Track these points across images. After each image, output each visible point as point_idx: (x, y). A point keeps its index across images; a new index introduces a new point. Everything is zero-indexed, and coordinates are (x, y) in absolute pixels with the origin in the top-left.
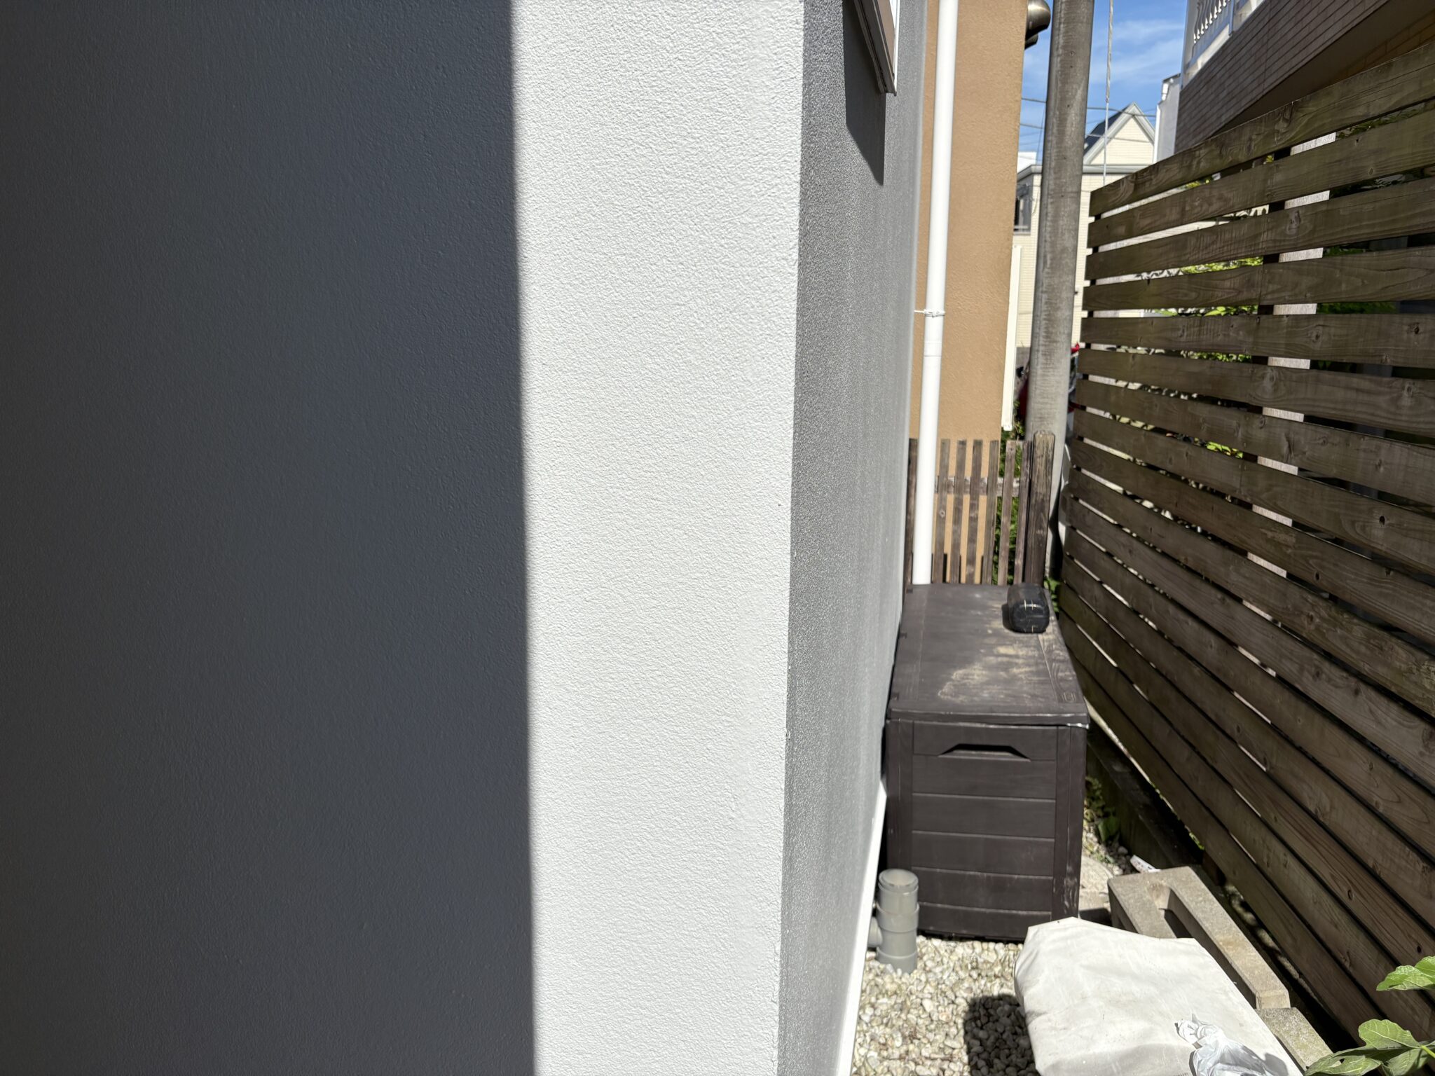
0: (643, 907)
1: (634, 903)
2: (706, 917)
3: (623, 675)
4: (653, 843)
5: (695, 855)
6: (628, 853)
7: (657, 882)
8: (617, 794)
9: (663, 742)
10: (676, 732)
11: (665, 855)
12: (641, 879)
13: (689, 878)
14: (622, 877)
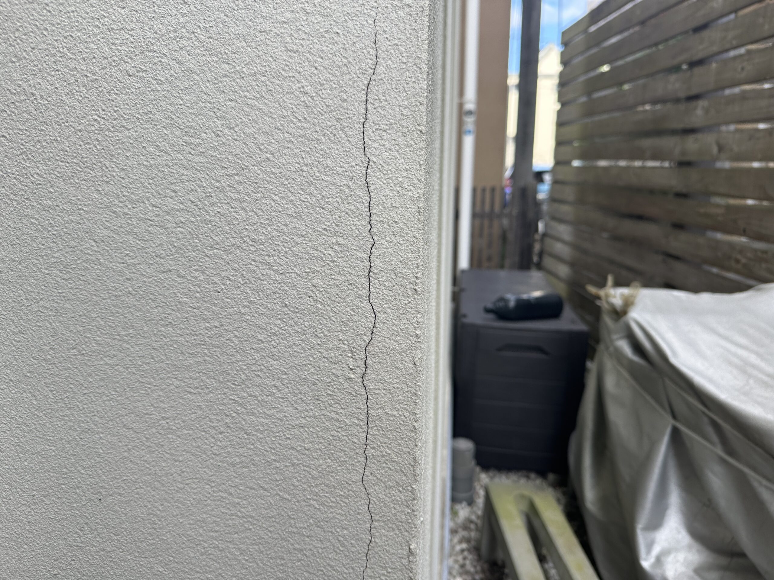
0: (237, 500)
1: (225, 495)
2: (319, 509)
3: (190, 185)
4: (246, 417)
5: (302, 430)
6: (213, 432)
7: (253, 468)
8: (193, 355)
9: (252, 279)
10: (269, 264)
11: (262, 432)
12: (233, 465)
13: (295, 461)
14: (208, 462)
